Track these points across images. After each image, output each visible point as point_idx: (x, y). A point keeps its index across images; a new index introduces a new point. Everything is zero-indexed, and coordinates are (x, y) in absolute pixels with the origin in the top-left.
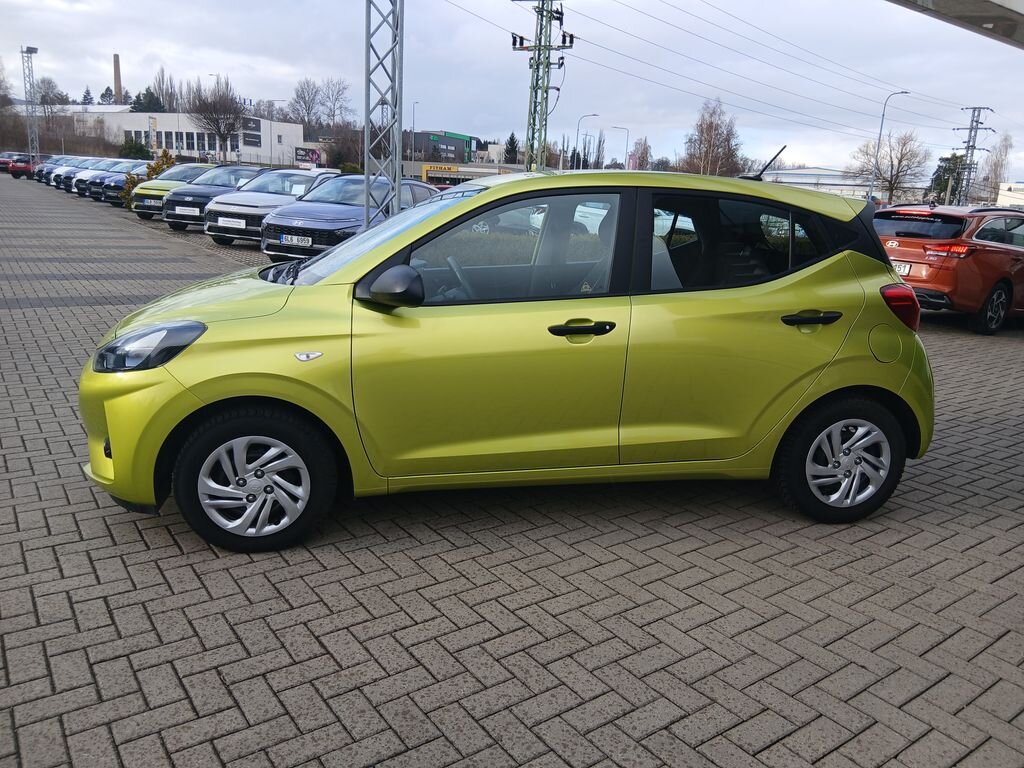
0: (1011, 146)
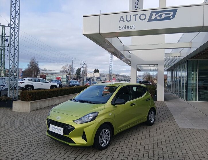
0: (87, 67)
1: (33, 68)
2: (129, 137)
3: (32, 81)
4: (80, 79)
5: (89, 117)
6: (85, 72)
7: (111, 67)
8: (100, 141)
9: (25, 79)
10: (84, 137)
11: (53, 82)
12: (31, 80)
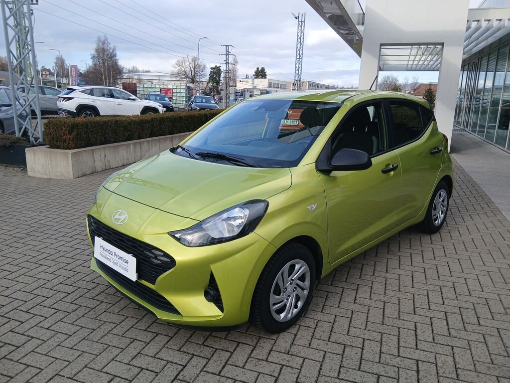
0: (237, 62)
1: (104, 63)
2: (368, 277)
3: (93, 95)
4: (220, 94)
5: (229, 219)
6: (231, 76)
7: (299, 58)
8: (274, 304)
9: (73, 90)
10: (213, 294)
11: (149, 100)
12: (91, 93)
